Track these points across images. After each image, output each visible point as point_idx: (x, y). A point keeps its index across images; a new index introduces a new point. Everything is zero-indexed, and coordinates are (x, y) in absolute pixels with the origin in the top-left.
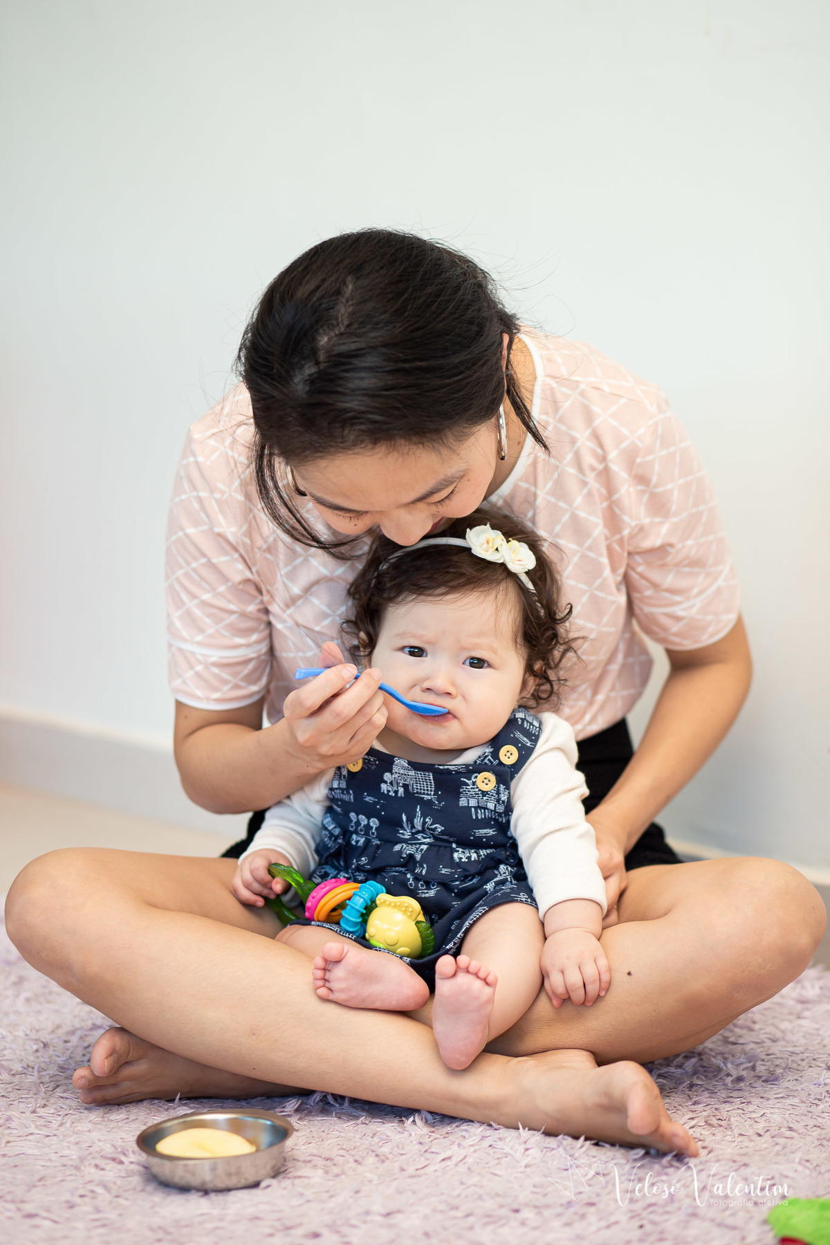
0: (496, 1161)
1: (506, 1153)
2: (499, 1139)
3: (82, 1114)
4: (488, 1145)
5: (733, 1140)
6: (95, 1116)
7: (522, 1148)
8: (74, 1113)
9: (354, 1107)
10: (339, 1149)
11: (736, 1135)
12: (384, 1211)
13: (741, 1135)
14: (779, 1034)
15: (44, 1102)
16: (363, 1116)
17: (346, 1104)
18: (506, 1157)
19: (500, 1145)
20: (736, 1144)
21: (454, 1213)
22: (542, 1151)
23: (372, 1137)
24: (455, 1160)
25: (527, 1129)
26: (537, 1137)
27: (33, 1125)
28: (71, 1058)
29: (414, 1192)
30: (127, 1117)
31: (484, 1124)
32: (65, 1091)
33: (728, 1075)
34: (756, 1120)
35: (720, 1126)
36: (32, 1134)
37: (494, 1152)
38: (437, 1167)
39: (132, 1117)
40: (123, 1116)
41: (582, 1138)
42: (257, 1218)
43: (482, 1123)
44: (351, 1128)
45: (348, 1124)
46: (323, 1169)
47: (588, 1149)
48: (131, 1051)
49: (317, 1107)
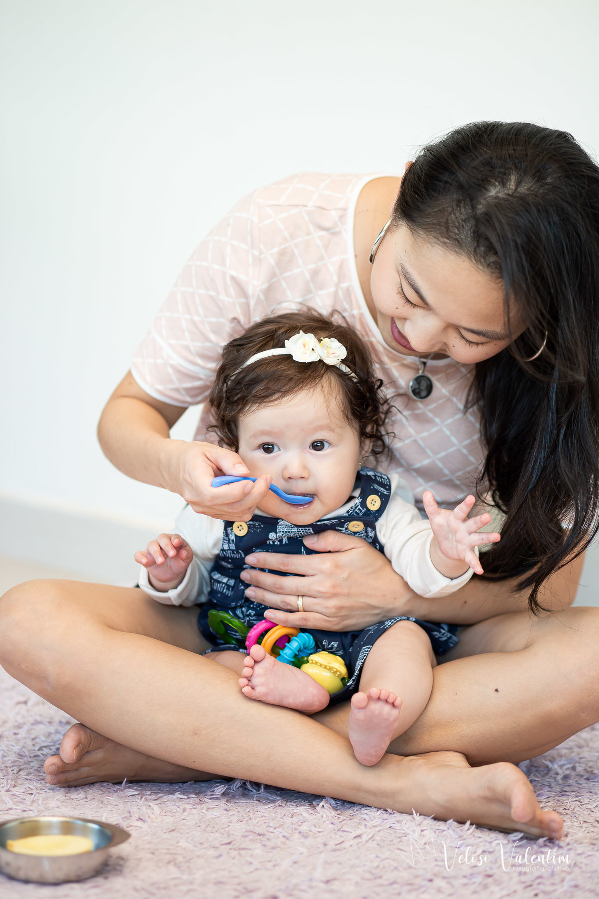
0: (399, 839)
1: (405, 833)
2: (397, 821)
3: (47, 793)
4: (388, 826)
5: (580, 825)
6: (60, 795)
7: (418, 829)
8: (41, 792)
9: (269, 792)
10: (267, 826)
11: (582, 822)
12: (325, 879)
13: (585, 821)
14: (582, 742)
15: (13, 783)
16: (279, 800)
17: (262, 790)
18: (406, 836)
19: (397, 826)
20: (583, 829)
21: (379, 881)
22: (435, 832)
23: (291, 817)
24: (365, 838)
25: (418, 814)
26: (429, 821)
27: (11, 802)
28: (24, 747)
29: (340, 863)
30: (85, 796)
31: (381, 809)
32: (28, 774)
33: (557, 774)
34: (592, 810)
35: (567, 814)
36: (11, 809)
37: (395, 832)
38: (352, 842)
39: (90, 797)
40: (82, 795)
41: (468, 823)
42: (220, 882)
43: (379, 808)
44: (271, 809)
45: (268, 806)
46: (260, 843)
47: (473, 831)
48: (92, 742)
49: (239, 792)
